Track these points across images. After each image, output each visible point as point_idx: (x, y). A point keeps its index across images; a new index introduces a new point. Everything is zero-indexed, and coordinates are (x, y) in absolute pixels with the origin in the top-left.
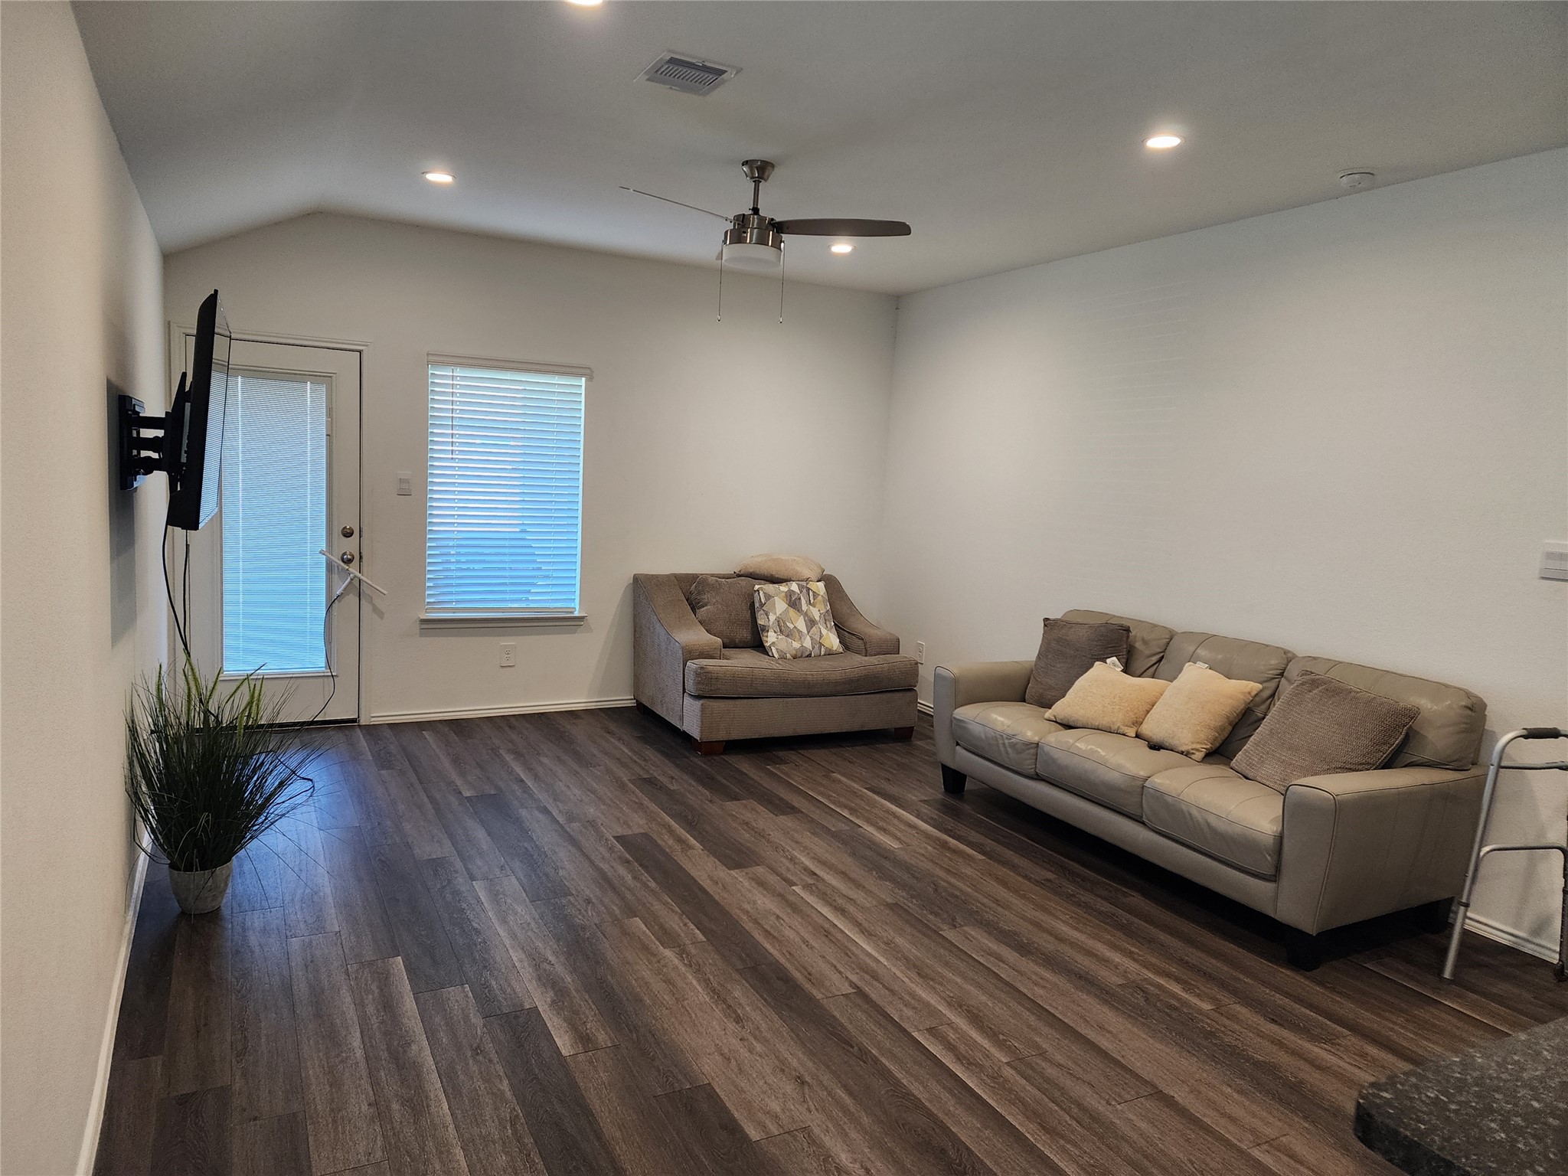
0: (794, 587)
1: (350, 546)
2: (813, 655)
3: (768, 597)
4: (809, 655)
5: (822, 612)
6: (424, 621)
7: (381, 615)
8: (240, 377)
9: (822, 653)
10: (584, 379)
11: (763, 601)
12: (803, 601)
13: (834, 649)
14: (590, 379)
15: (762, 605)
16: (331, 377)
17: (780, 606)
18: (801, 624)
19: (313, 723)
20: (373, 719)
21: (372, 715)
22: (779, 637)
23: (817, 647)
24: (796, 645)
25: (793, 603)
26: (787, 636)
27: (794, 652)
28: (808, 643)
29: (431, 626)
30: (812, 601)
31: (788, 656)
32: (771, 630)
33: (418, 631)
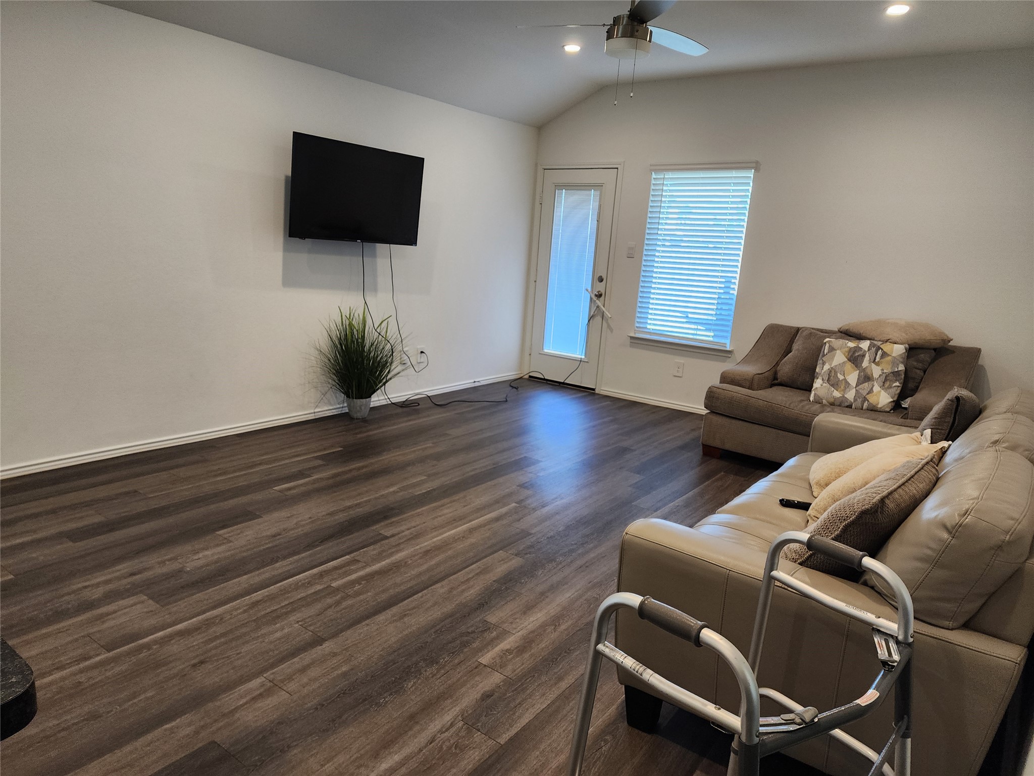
0: (865, 345)
1: (601, 287)
2: (853, 406)
3: (832, 349)
4: (850, 406)
5: (885, 371)
6: (632, 338)
7: (612, 330)
8: (564, 190)
9: (865, 407)
10: (753, 170)
11: (826, 351)
12: (867, 358)
13: (879, 406)
14: (757, 169)
15: (824, 355)
16: (602, 186)
17: (839, 358)
18: (853, 377)
19: (563, 383)
20: (602, 391)
21: (602, 389)
22: (824, 384)
23: (859, 401)
24: (837, 394)
25: (855, 358)
26: (832, 385)
27: (832, 400)
28: (850, 395)
29: (637, 342)
30: (878, 359)
31: (824, 402)
32: (820, 378)
33: (629, 343)
